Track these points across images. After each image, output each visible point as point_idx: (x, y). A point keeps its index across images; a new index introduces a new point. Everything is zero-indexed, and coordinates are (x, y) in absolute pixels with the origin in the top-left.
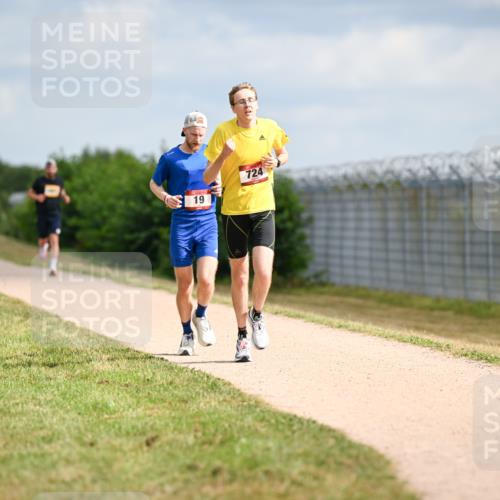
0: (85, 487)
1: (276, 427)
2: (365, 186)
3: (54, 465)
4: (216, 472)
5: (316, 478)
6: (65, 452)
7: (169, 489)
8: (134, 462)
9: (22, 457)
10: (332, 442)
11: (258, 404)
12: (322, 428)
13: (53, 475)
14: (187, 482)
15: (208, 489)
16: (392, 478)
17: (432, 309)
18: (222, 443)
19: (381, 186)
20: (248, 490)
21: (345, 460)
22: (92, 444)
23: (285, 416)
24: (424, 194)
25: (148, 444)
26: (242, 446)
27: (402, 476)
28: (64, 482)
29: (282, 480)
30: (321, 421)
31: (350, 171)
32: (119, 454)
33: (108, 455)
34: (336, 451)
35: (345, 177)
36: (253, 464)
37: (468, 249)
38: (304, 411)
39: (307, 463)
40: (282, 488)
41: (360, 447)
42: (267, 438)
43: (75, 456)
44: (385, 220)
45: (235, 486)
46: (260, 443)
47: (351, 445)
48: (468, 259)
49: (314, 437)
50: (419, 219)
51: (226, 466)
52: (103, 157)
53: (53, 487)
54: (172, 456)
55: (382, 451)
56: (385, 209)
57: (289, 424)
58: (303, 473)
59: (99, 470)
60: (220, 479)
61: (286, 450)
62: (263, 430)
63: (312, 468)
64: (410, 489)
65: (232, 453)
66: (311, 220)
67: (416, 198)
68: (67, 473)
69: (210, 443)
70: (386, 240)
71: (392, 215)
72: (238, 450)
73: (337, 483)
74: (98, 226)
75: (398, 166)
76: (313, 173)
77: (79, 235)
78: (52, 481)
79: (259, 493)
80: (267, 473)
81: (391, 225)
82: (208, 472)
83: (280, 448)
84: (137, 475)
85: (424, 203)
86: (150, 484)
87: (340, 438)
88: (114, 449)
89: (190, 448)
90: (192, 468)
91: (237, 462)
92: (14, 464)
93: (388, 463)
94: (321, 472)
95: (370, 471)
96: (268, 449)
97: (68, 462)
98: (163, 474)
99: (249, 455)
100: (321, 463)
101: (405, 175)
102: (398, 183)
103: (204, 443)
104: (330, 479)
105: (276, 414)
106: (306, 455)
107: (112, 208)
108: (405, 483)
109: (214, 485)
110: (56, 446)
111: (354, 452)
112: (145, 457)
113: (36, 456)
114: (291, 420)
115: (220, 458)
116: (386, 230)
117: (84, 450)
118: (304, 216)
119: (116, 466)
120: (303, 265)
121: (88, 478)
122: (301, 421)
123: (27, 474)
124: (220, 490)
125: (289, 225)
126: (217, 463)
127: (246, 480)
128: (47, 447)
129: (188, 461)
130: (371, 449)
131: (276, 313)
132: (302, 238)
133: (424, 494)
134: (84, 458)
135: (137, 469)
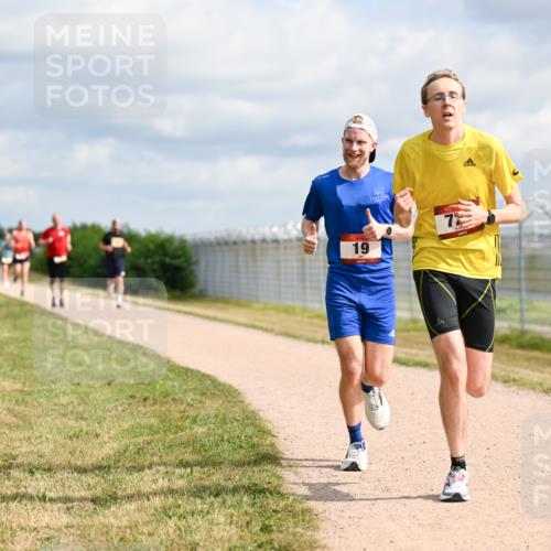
0: (74, 407)
1: (178, 374)
2: (226, 243)
3: (57, 396)
4: (145, 399)
5: (200, 402)
6: (63, 389)
7: (120, 408)
8: (102, 394)
9: (39, 392)
10: (209, 382)
11: (169, 362)
12: (204, 375)
13: (57, 401)
14: (130, 404)
15: (141, 408)
16: (241, 402)
17: (263, 309)
18: (149, 384)
19: (235, 243)
20: (163, 409)
21: (217, 393)
22: (78, 384)
23: (183, 368)
24: (258, 246)
25: (109, 384)
26: (161, 386)
27: (247, 401)
28: (62, 405)
29: (182, 403)
30: (204, 371)
31: (219, 235)
32: (93, 390)
33: (87, 390)
34: (211, 388)
35: (216, 238)
36: (166, 394)
37: (282, 277)
38: (193, 366)
39: (195, 394)
40: (182, 408)
41: (225, 385)
42: (173, 380)
43: (68, 391)
44: (237, 261)
45: (156, 406)
46: (170, 383)
47: (219, 384)
48: (283, 283)
49: (200, 380)
50: (255, 261)
51: (152, 396)
52: (84, 227)
53: (57, 408)
54: (122, 390)
55: (236, 387)
56: (237, 256)
57: (186, 373)
58: (192, 399)
59: (82, 398)
60: (148, 403)
61: (184, 387)
62: (171, 376)
63: (198, 397)
64: (252, 408)
65: (154, 388)
66: (197, 262)
67: (254, 250)
68: (64, 400)
69: (143, 384)
70: (238, 272)
71: (241, 258)
72: (158, 387)
73: (212, 406)
74: (81, 265)
75: (244, 232)
76: (198, 237)
77: (72, 270)
78: (56, 405)
79: (169, 411)
80: (174, 400)
81: (241, 264)
82: (142, 400)
83: (181, 386)
84: (103, 401)
85: (258, 252)
86: (110, 406)
87: (213, 380)
88: (90, 387)
89: (132, 386)
90: (132, 397)
91: (157, 394)
92: (35, 396)
93: (240, 393)
94: (203, 399)
95: (230, 398)
96: (174, 386)
97: (65, 394)
98: (117, 400)
99: (163, 389)
100: (203, 394)
101: (249, 237)
102: (244, 242)
103: (138, 384)
104: (208, 402)
105: (179, 367)
106: (195, 389)
107: (89, 255)
108: (249, 404)
109: (145, 406)
110: (58, 385)
111: (221, 388)
112: (107, 391)
113: (48, 391)
114: (187, 371)
115: (147, 391)
116: (238, 267)
117: (73, 387)
118: (194, 259)
119: (91, 396)
120: (192, 285)
121: (76, 402)
122: (192, 371)
123: (41, 400)
124: (148, 409)
125: (185, 265)
126: (146, 394)
127: (163, 403)
128: (53, 386)
129: (130, 394)
130: (230, 386)
131: (179, 312)
132: (192, 272)
133: (259, 410)
134: (73, 392)
135: (103, 398)
